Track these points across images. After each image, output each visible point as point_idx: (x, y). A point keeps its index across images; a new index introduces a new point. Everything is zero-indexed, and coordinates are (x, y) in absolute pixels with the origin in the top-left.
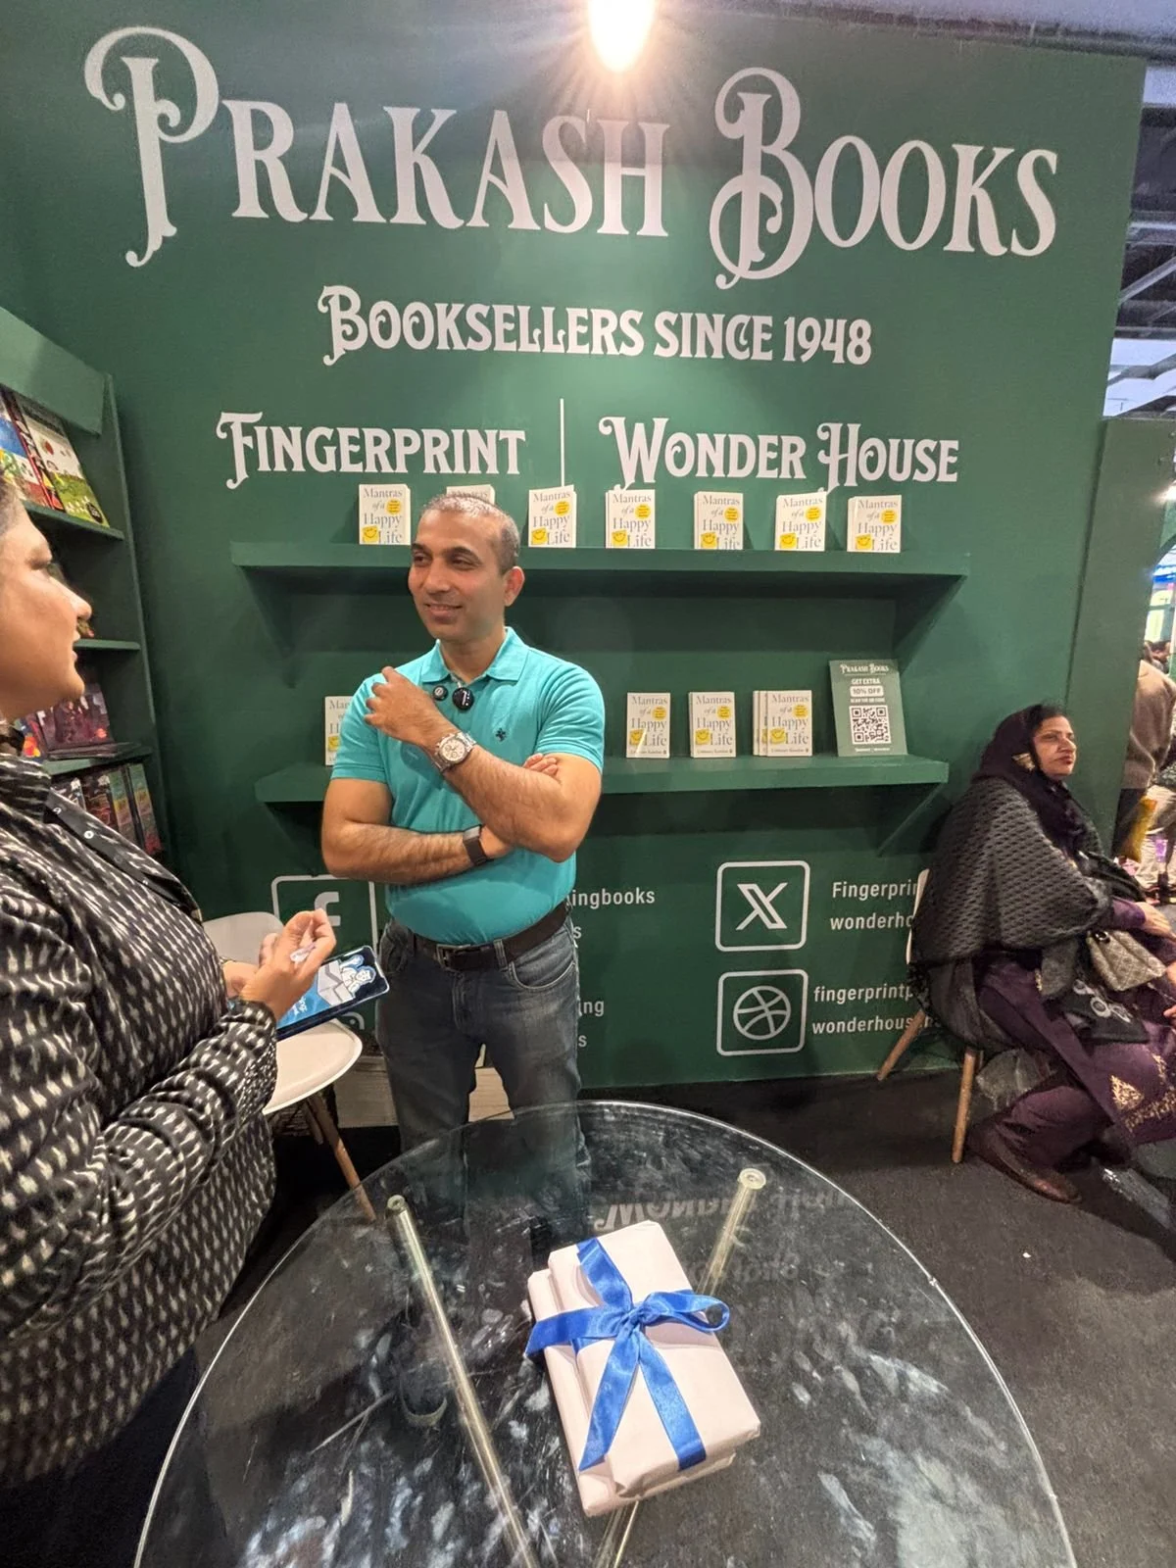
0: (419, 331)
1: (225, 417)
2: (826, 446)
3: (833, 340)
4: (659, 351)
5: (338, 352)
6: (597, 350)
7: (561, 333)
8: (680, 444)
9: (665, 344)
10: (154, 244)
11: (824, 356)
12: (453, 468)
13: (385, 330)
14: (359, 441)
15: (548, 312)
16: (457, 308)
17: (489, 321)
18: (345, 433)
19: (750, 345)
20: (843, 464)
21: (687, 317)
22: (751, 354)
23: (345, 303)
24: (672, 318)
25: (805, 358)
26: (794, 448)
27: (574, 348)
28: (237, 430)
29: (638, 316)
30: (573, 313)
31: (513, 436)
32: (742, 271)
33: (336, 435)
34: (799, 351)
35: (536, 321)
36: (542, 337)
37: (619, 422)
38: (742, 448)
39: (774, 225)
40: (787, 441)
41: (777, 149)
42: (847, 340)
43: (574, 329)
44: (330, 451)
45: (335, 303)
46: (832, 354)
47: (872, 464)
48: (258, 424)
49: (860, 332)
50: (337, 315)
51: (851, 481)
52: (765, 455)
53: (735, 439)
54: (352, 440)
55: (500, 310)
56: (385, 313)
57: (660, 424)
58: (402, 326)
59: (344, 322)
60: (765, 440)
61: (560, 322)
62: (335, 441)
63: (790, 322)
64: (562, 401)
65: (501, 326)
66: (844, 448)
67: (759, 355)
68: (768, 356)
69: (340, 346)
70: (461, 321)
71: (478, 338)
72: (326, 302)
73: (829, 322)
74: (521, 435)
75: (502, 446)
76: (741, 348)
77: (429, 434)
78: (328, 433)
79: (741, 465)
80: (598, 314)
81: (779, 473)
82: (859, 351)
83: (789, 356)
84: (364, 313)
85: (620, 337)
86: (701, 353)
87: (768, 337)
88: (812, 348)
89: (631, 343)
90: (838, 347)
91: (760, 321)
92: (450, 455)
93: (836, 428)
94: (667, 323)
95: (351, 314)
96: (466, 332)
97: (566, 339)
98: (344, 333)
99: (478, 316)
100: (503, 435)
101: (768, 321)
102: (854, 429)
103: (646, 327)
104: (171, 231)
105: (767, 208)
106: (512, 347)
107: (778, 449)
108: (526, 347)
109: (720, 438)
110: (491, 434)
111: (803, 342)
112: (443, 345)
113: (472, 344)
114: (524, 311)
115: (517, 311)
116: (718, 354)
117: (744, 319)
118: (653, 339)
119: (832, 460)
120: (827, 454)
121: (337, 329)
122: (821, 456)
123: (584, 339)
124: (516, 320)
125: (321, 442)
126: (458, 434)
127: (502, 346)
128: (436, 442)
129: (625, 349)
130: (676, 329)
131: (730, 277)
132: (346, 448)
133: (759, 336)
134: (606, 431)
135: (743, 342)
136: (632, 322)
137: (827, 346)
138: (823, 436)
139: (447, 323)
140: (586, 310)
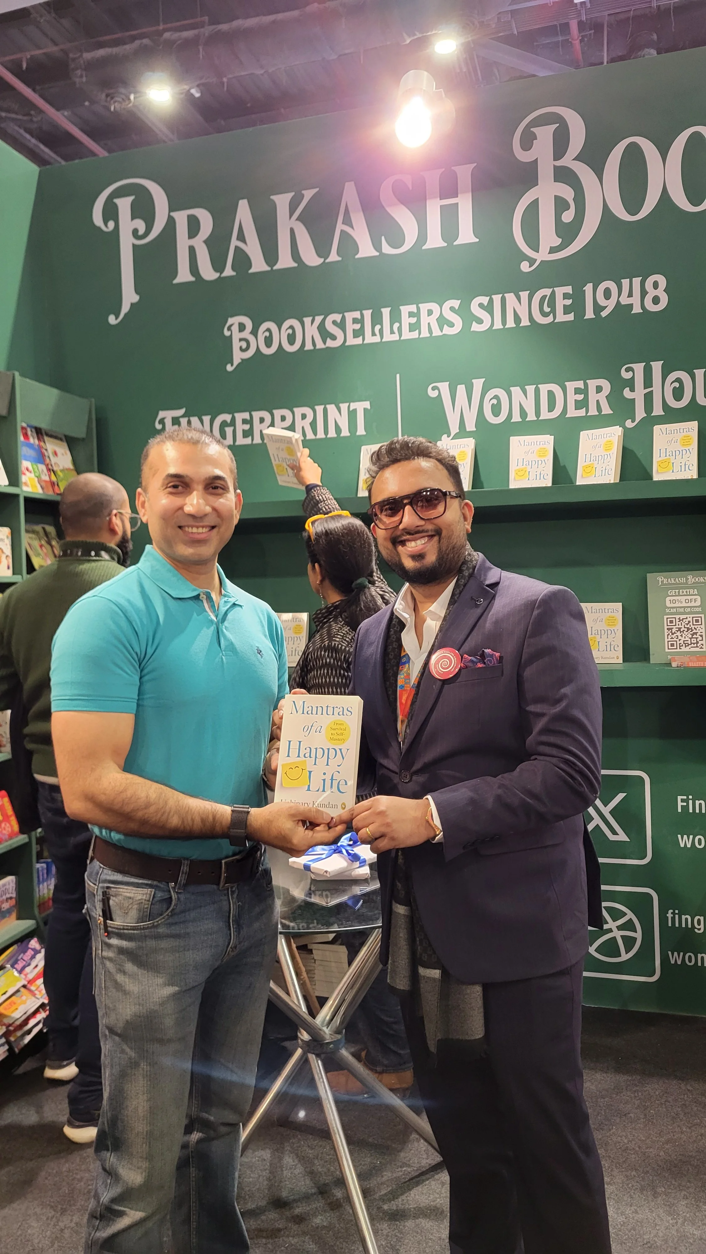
0: (291, 339)
1: (162, 414)
2: (631, 384)
3: (630, 295)
4: (475, 327)
5: (236, 361)
6: (425, 334)
7: (396, 325)
8: (496, 397)
9: (480, 321)
10: (125, 308)
11: (622, 310)
12: (315, 434)
13: (268, 342)
14: (250, 422)
15: (386, 312)
16: (319, 319)
17: (342, 325)
18: (240, 416)
19: (553, 311)
20: (648, 397)
21: (497, 298)
22: (555, 318)
23: (242, 328)
24: (485, 300)
25: (604, 314)
26: (599, 389)
27: (407, 335)
28: (168, 422)
29: (456, 303)
30: (405, 310)
31: (361, 406)
32: (543, 255)
33: (233, 419)
34: (598, 308)
35: (377, 319)
36: (381, 331)
37: (444, 387)
38: (551, 394)
39: (568, 217)
40: (593, 384)
41: (567, 161)
42: (644, 293)
43: (406, 321)
44: (229, 430)
45: (235, 328)
46: (631, 306)
47: (678, 394)
48: (183, 416)
49: (656, 285)
50: (236, 335)
51: (658, 410)
52: (572, 398)
53: (544, 388)
54: (244, 421)
55: (350, 316)
56: (268, 330)
57: (478, 384)
58: (280, 337)
59: (241, 340)
60: (571, 386)
61: (395, 317)
62: (233, 423)
63: (589, 288)
64: (398, 376)
65: (350, 327)
66: (648, 382)
67: (561, 317)
68: (571, 317)
69: (238, 357)
70: (322, 328)
71: (334, 338)
72: (229, 329)
73: (625, 282)
74: (367, 405)
75: (352, 415)
76: (545, 315)
77: (298, 411)
78: (227, 417)
79: (551, 408)
80: (424, 307)
81: (587, 411)
82: (656, 300)
83: (590, 314)
84: (254, 332)
85: (442, 321)
86: (511, 323)
87: (569, 302)
88: (611, 305)
89: (451, 325)
90: (636, 301)
91: (560, 291)
92: (313, 425)
93: (639, 368)
94: (481, 305)
95: (246, 334)
96: (325, 334)
97: (400, 329)
98: (241, 348)
99: (334, 322)
100: (353, 406)
101: (569, 289)
102: (657, 366)
103: (464, 312)
104: (136, 298)
105: (561, 205)
106: (359, 341)
107: (584, 391)
108: (369, 339)
109: (530, 389)
110: (344, 406)
111: (602, 301)
112: (309, 346)
113: (330, 343)
114: (368, 314)
115: (362, 315)
116: (525, 322)
117: (547, 292)
118: (469, 318)
119: (638, 395)
120: (632, 390)
121: (236, 345)
122: (627, 393)
123: (413, 327)
124: (361, 321)
125: (224, 424)
126: (319, 409)
127: (352, 341)
128: (304, 417)
129: (447, 330)
130: (489, 308)
131: (532, 261)
132: (240, 427)
133: (560, 303)
134: (433, 394)
135: (547, 309)
136: (452, 309)
137: (625, 300)
138: (626, 375)
139: (312, 330)
140: (415, 306)
